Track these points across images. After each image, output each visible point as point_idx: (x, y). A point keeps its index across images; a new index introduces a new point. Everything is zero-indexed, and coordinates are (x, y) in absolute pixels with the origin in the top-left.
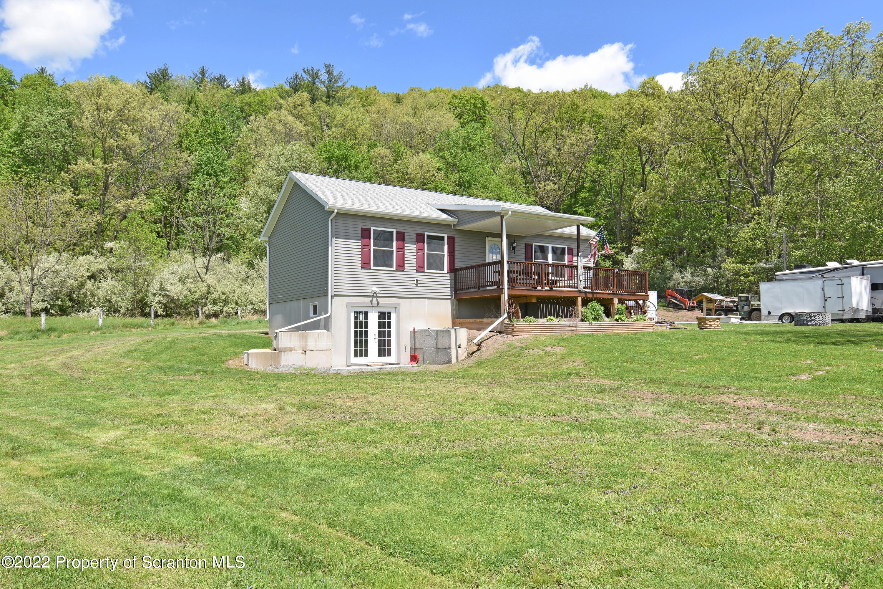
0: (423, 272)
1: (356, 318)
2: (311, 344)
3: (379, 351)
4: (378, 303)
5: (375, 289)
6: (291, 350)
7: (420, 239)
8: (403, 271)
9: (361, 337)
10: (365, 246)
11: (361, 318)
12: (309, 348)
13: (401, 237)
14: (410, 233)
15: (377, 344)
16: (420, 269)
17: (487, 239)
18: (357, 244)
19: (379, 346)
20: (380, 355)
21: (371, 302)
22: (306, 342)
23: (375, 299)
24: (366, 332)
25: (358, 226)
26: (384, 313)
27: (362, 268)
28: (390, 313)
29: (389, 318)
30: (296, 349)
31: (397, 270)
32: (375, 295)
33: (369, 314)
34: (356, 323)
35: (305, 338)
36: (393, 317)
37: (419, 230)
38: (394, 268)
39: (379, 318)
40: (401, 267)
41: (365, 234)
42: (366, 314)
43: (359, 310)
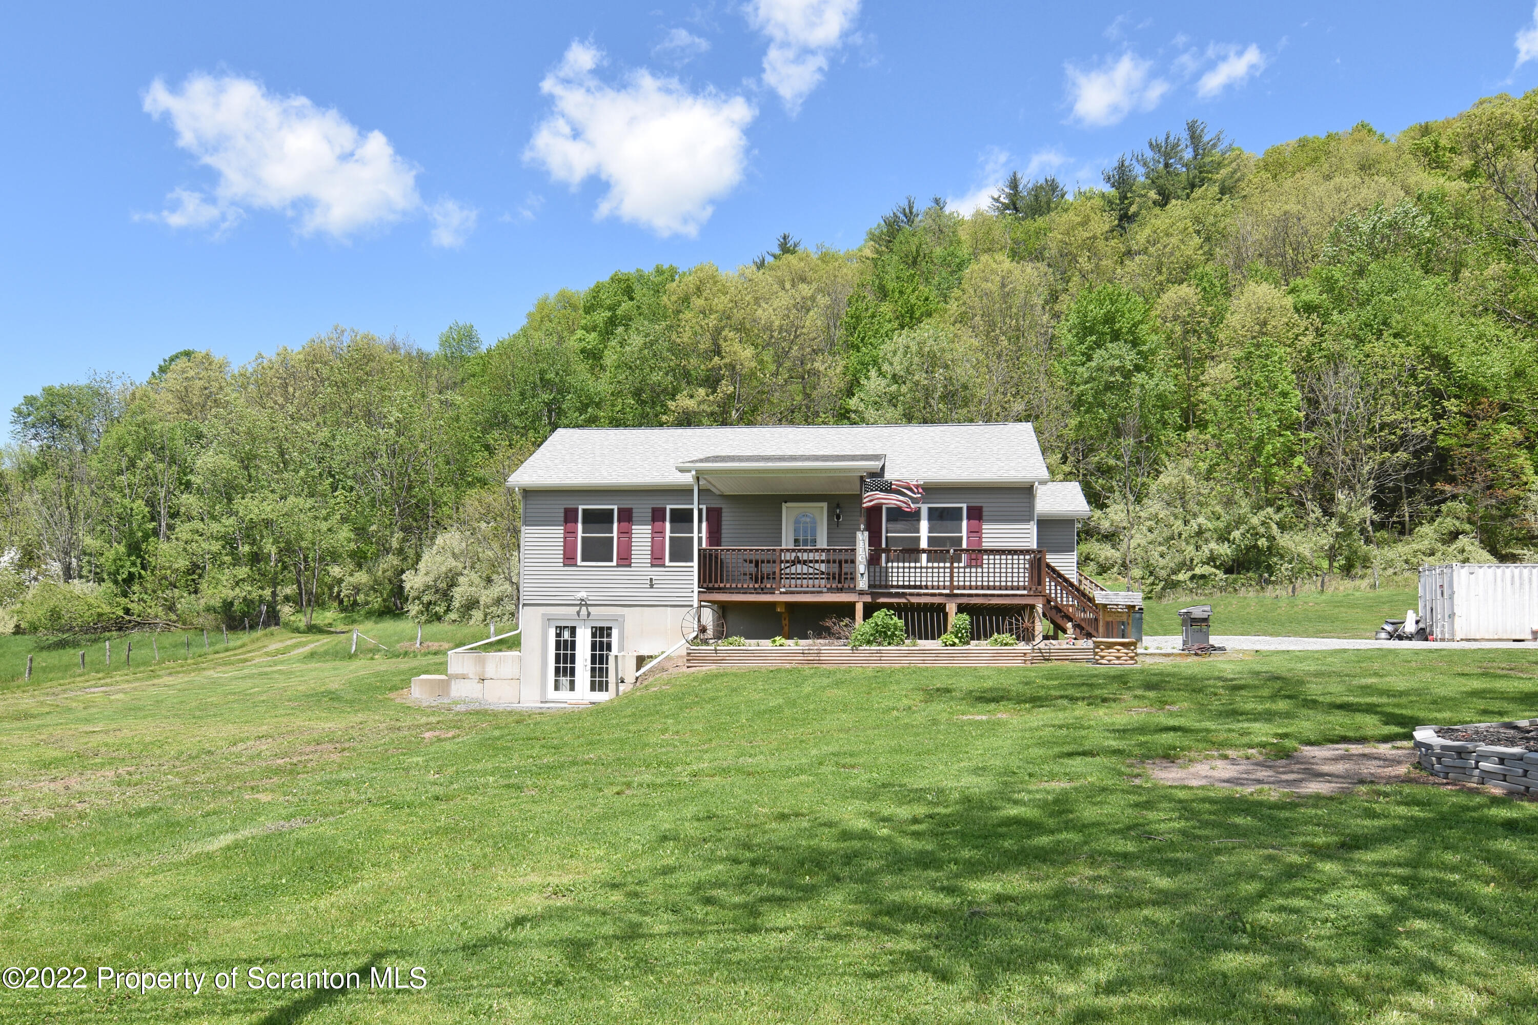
0: (664, 566)
1: (558, 635)
2: (490, 670)
3: (593, 683)
4: (589, 614)
5: (583, 594)
6: (464, 677)
7: (657, 516)
8: (630, 566)
9: (565, 662)
10: (570, 533)
11: (566, 635)
12: (487, 676)
13: (626, 516)
14: (642, 508)
15: (589, 673)
16: (657, 560)
17: (784, 506)
18: (558, 532)
19: (593, 676)
20: (593, 689)
21: (578, 613)
22: (484, 667)
23: (584, 608)
24: (573, 656)
25: (558, 507)
26: (602, 629)
27: (565, 565)
28: (610, 628)
29: (609, 635)
30: (471, 676)
31: (618, 566)
32: (583, 603)
33: (578, 630)
34: (558, 644)
35: (482, 662)
36: (615, 633)
37: (657, 503)
38: (614, 563)
39: (594, 635)
40: (625, 560)
41: (569, 517)
42: (573, 630)
43: (563, 624)
